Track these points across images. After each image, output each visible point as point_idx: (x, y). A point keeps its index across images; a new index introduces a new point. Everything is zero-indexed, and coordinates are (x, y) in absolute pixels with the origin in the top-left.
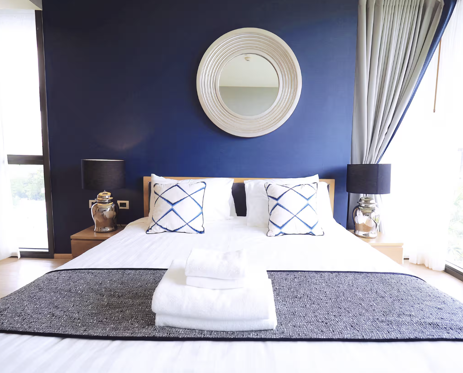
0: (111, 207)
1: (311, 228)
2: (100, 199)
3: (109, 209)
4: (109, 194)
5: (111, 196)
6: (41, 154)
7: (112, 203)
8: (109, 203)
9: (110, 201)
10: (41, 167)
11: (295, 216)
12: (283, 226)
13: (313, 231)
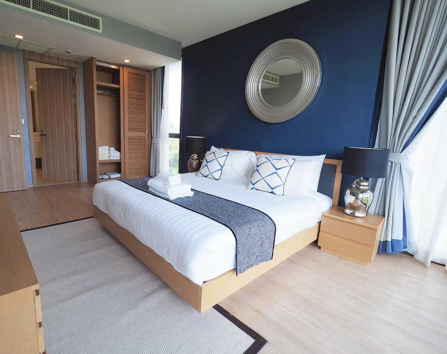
0: (196, 163)
1: (272, 189)
2: (192, 158)
3: (195, 163)
4: (197, 155)
5: (197, 157)
6: (179, 133)
7: (198, 160)
8: (196, 160)
9: (198, 159)
10: (179, 139)
11: (263, 178)
12: (255, 183)
13: (274, 191)
